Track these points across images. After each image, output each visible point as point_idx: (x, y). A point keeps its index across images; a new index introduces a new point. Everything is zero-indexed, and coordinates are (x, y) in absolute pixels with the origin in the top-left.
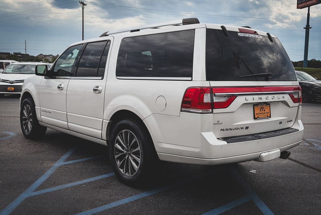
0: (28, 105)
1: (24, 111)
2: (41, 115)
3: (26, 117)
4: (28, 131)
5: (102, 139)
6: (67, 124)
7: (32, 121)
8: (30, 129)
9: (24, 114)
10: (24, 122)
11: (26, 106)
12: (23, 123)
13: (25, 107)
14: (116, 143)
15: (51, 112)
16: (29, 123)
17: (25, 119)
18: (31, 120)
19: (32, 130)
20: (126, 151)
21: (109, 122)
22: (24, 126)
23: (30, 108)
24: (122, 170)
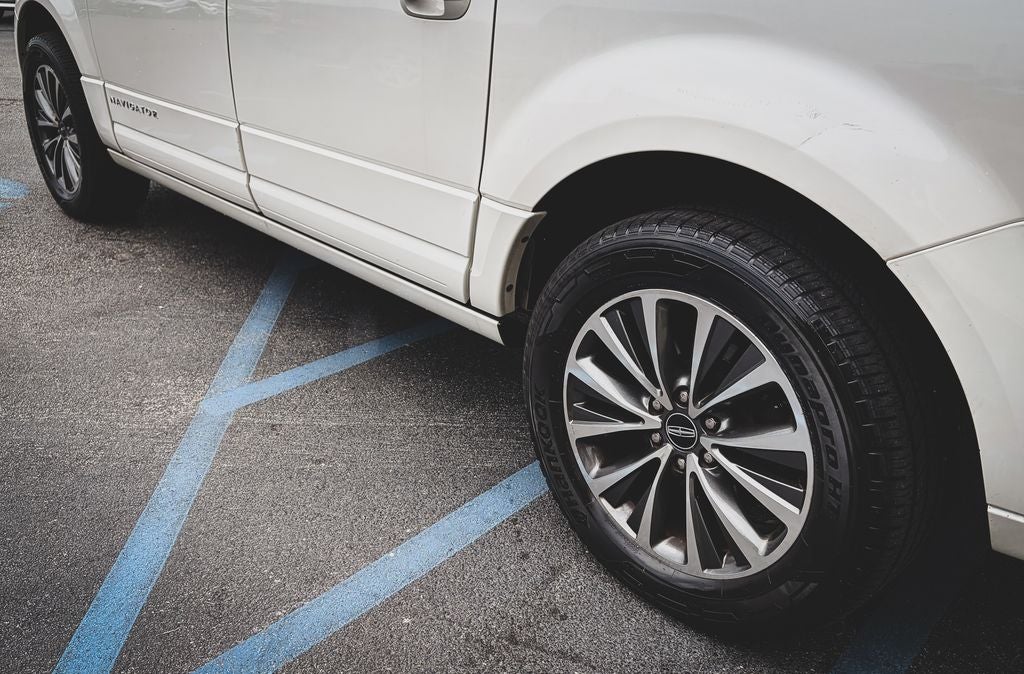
0: (48, 69)
1: (39, 92)
2: (113, 123)
3: (51, 121)
4: (69, 183)
5: (468, 305)
6: (245, 183)
7: (76, 141)
8: (77, 179)
9: (38, 107)
10: (47, 143)
11: (43, 71)
12: (46, 147)
13: (39, 76)
14: (580, 355)
15: (155, 115)
16: (68, 150)
17: (52, 132)
18: (74, 138)
19: (84, 183)
20: (657, 418)
21: (529, 222)
22: (51, 159)
23: (57, 82)
24: (620, 515)
